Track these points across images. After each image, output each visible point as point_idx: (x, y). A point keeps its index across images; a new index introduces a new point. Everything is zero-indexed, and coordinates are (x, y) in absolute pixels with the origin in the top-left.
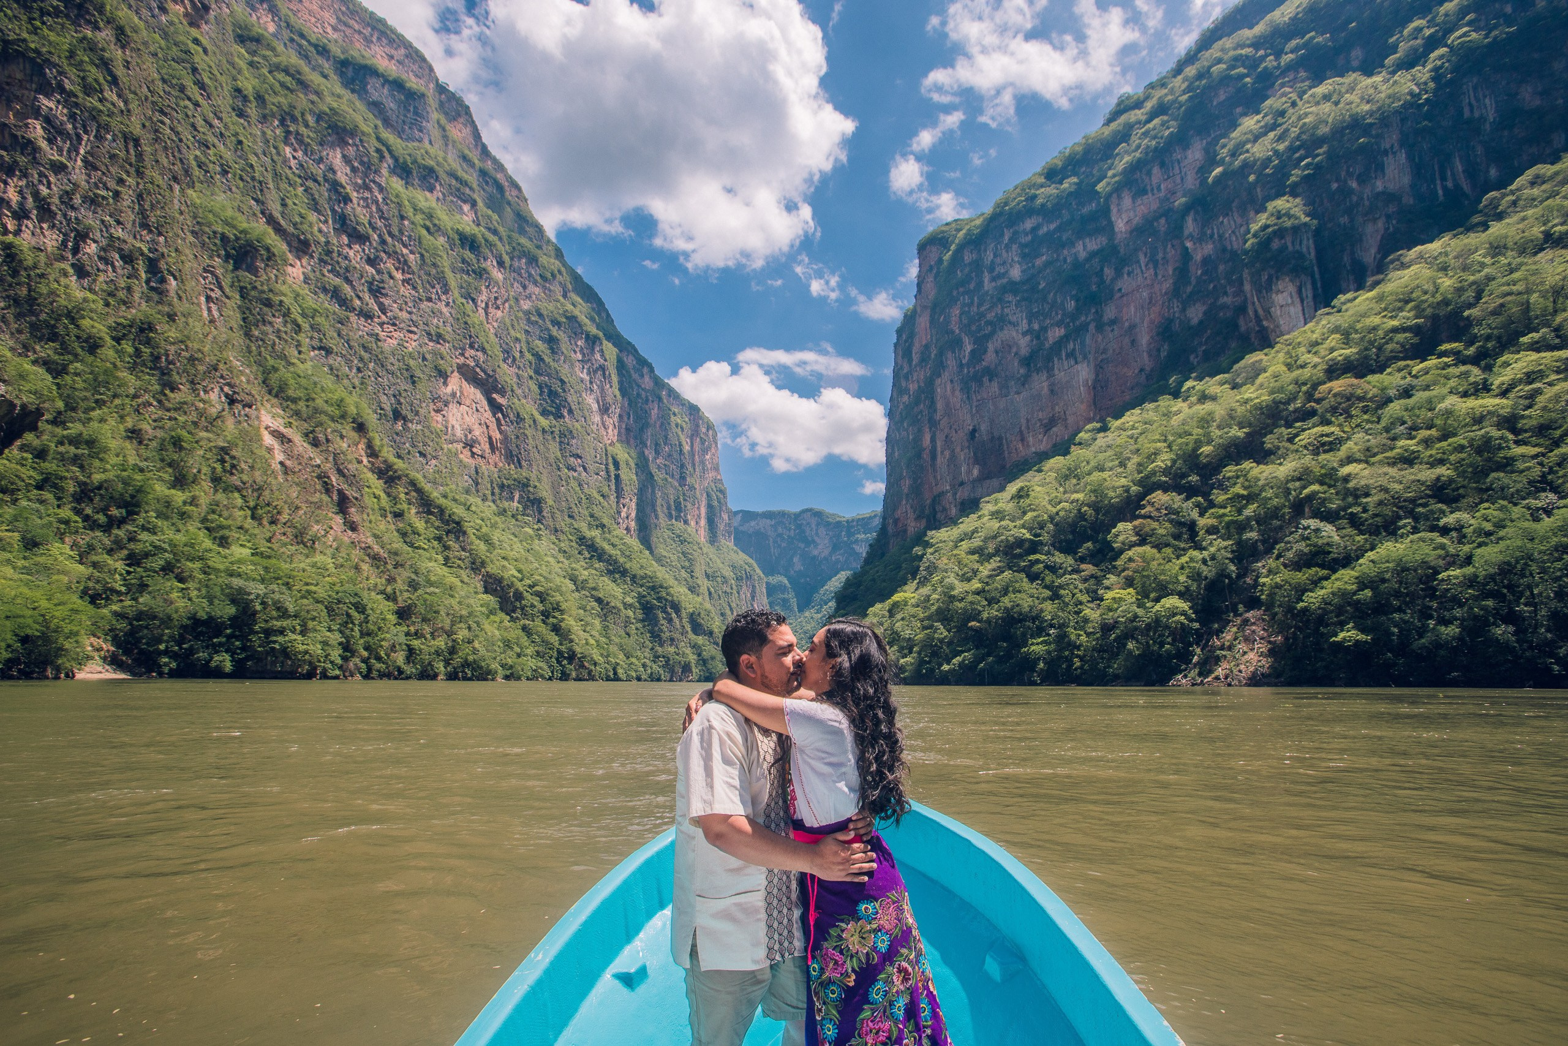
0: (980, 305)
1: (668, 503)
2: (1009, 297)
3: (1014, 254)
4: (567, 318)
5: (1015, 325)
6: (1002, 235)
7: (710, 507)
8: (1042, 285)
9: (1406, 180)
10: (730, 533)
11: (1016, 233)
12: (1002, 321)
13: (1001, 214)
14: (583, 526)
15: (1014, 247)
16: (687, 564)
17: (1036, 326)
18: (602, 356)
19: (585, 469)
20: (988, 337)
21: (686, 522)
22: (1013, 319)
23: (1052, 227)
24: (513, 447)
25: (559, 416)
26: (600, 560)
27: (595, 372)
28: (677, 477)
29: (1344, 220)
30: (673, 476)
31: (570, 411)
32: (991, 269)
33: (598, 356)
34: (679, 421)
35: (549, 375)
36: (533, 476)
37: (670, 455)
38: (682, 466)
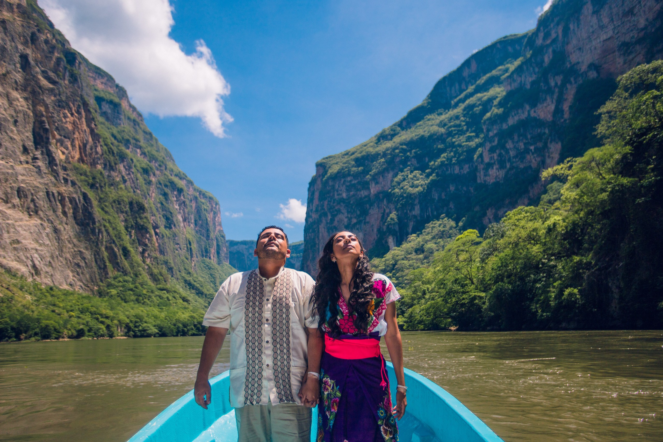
0: (334, 203)
1: (202, 249)
2: (342, 204)
3: (344, 188)
4: (170, 182)
5: (343, 214)
6: (341, 180)
7: (218, 245)
8: (352, 202)
9: (419, 212)
10: (227, 258)
11: (345, 181)
12: (339, 211)
13: (341, 172)
14: (184, 275)
15: (344, 186)
16: (213, 280)
17: (349, 216)
18: (184, 197)
19: (180, 249)
20: (336, 215)
21: (210, 258)
22: (343, 211)
23: (356, 182)
24: (162, 248)
25: (170, 228)
26: (193, 289)
27: (181, 204)
28: (205, 235)
29: (406, 221)
30: (203, 236)
31: (175, 225)
32: (337, 191)
33: (182, 197)
34: (205, 207)
35: (166, 211)
36: (169, 259)
37: (202, 225)
38: (208, 230)
